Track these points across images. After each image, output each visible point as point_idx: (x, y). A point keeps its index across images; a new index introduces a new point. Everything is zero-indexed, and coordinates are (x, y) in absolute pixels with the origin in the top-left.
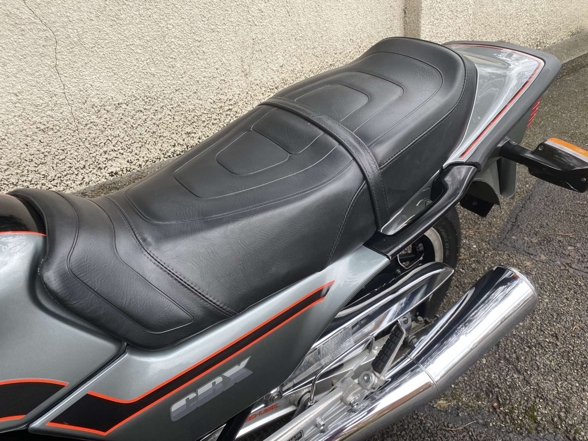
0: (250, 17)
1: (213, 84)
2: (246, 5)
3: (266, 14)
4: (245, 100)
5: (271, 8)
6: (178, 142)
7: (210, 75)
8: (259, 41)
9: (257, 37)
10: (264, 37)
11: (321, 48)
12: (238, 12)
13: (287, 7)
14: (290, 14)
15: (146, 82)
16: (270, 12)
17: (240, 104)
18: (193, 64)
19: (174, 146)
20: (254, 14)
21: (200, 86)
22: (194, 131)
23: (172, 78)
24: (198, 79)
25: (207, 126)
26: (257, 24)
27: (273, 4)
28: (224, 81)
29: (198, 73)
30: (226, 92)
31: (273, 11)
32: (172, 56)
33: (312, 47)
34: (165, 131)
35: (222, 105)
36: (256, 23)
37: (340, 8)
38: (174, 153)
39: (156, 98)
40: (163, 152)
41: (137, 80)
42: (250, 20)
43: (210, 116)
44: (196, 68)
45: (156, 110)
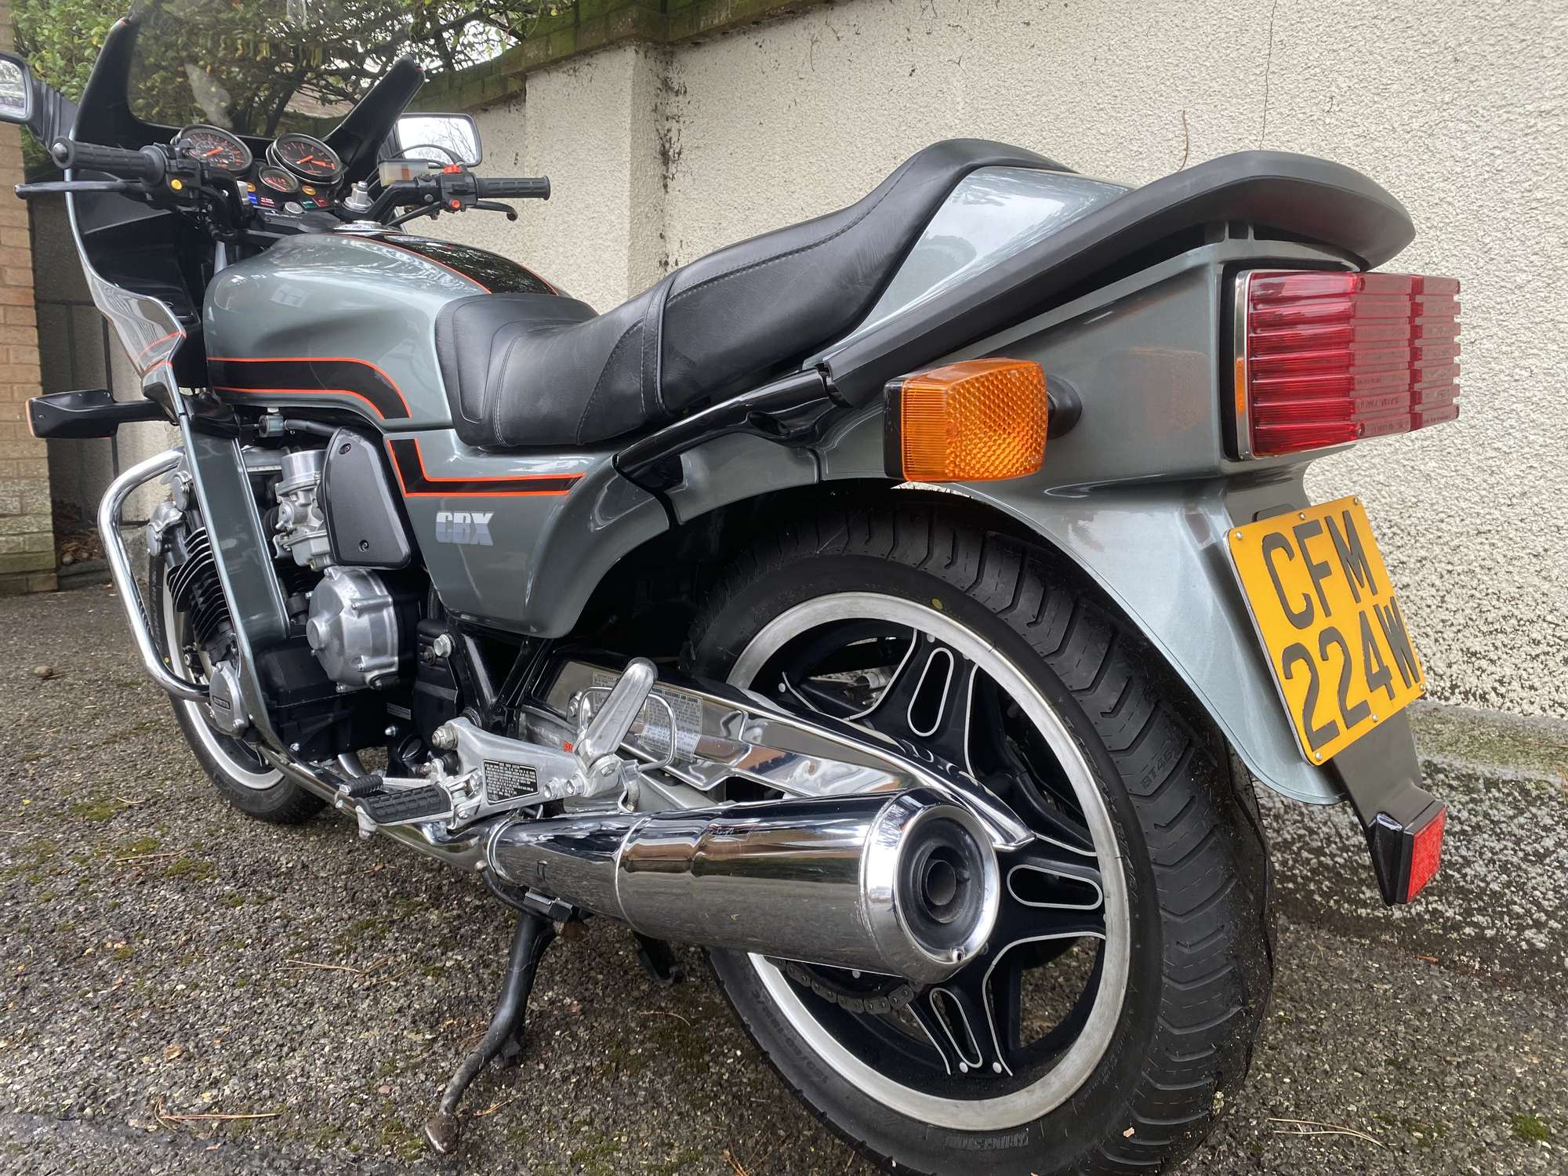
15: (1402, 489)
25: (1542, 657)
32: (1499, 445)
39: (1413, 532)
41: (1381, 478)
45: (1403, 563)
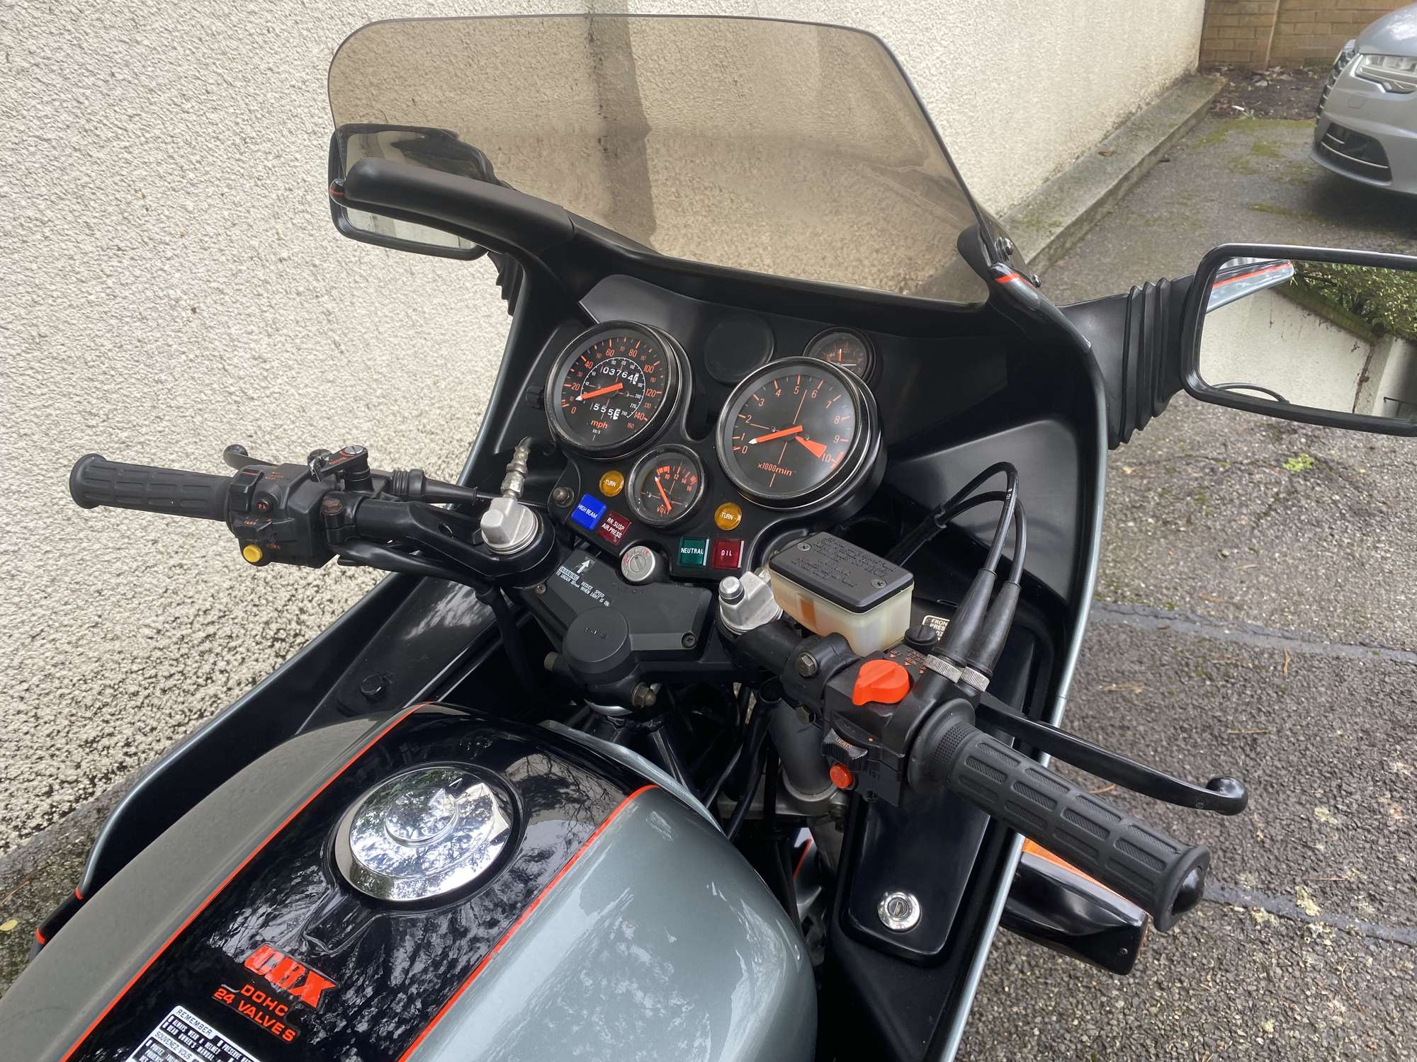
0: (231, 381)
1: (148, 586)
2: (216, 353)
3: (276, 364)
4: (249, 599)
5: (288, 346)
6: (62, 777)
7: (134, 565)
8: (267, 438)
9: (260, 427)
10: (281, 422)
11: (438, 411)
12: (193, 378)
13: (330, 333)
14: (343, 347)
16: (287, 355)
17: (238, 612)
18: (76, 550)
19: (49, 793)
20: (242, 373)
21: (109, 602)
22: (107, 731)
23: (13, 608)
24: (99, 586)
26: (255, 396)
27: (291, 334)
28: (181, 566)
29: (98, 570)
30: (191, 594)
31: (294, 351)
33: (415, 413)
34: (11, 761)
35: (184, 633)
36: (250, 392)
37: (471, 303)
38: (52, 813)
40: (14, 823)
42: (233, 389)
43: (153, 672)
44: (88, 558)
